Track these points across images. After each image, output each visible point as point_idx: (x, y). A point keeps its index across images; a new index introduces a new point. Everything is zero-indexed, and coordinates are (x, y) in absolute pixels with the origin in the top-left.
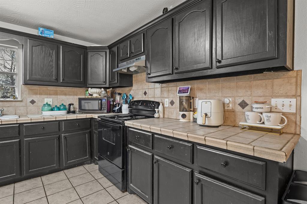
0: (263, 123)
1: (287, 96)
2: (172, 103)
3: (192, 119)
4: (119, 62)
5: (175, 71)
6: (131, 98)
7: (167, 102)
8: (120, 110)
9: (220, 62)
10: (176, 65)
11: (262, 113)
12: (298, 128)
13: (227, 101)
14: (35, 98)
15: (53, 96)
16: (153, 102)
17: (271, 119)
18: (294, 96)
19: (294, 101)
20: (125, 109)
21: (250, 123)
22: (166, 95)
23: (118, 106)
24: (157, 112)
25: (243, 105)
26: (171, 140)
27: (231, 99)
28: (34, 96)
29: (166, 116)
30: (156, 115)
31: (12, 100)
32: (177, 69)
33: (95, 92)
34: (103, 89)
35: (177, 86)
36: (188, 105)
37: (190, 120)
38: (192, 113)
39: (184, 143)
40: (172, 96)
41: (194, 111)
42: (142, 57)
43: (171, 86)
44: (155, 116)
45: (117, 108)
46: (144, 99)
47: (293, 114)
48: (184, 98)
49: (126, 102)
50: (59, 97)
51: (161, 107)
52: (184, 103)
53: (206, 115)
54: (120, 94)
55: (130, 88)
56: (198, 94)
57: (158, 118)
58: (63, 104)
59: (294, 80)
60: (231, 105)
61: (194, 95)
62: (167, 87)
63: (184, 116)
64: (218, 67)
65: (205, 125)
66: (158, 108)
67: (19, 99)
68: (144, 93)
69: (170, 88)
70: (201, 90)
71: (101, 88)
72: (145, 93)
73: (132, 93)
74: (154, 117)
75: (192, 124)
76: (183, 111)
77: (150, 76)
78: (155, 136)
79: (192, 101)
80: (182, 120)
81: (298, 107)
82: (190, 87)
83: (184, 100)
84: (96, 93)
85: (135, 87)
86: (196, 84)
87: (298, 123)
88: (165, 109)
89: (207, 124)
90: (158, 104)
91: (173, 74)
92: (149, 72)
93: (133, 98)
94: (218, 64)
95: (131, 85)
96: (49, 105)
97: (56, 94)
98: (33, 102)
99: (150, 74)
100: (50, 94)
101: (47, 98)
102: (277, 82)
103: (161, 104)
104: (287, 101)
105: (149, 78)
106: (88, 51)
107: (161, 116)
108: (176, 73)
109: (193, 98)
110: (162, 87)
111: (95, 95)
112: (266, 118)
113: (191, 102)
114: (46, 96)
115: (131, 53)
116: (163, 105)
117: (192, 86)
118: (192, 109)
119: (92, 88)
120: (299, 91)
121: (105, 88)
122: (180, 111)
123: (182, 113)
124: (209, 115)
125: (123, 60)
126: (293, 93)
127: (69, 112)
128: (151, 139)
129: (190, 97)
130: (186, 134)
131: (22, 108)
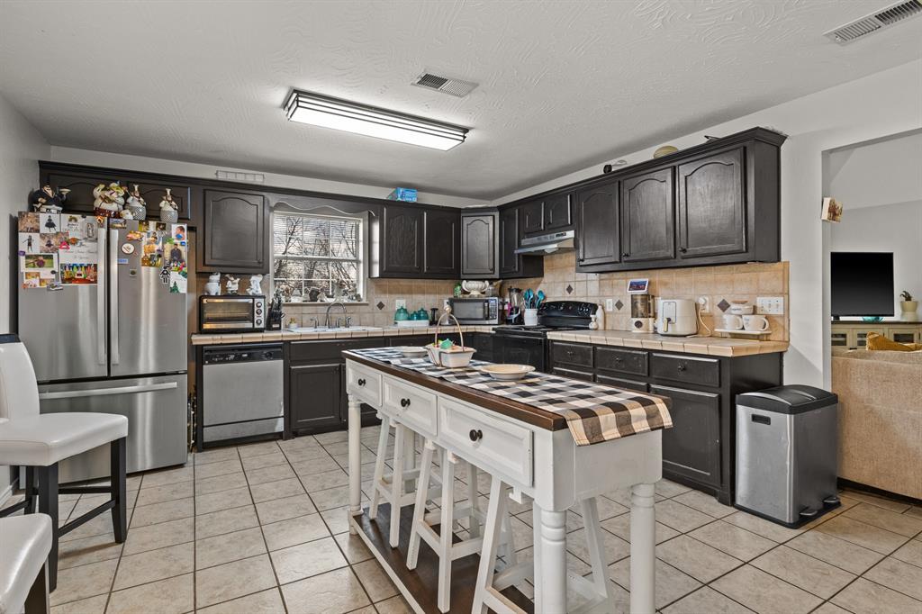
0: (743, 328)
1: (774, 294)
2: (619, 305)
3: (651, 329)
4: (522, 236)
5: (625, 259)
6: (541, 298)
7: (610, 304)
8: (520, 320)
9: (684, 251)
10: (626, 251)
11: (741, 316)
12: (786, 334)
13: (701, 301)
14: (384, 299)
15: (408, 296)
16: (586, 304)
17: (750, 322)
18: (782, 294)
19: (781, 299)
20: (531, 318)
21: (729, 329)
22: (607, 291)
23: (517, 312)
24: (593, 320)
25: (724, 306)
26: (620, 350)
27: (707, 299)
28: (382, 296)
29: (608, 327)
30: (592, 325)
31: (356, 302)
32: (627, 255)
33: (473, 287)
34: (487, 283)
35: (627, 279)
36: (646, 308)
37: (648, 330)
38: (651, 320)
39: (637, 352)
40: (619, 294)
41: (655, 316)
42: (568, 233)
43: (618, 277)
44: (590, 327)
45: (515, 316)
46: (566, 300)
47: (780, 316)
48: (639, 298)
49: (532, 305)
50: (414, 296)
51: (599, 313)
52: (639, 305)
53: (669, 320)
54: (519, 291)
55: (538, 279)
56: (661, 291)
57: (596, 329)
58: (422, 310)
59: (780, 274)
60: (707, 307)
61: (655, 292)
62: (610, 279)
63: (639, 324)
64: (683, 258)
65: (668, 333)
66: (595, 314)
67: (364, 301)
68: (567, 289)
69: (615, 281)
70: (666, 284)
71: (483, 280)
72: (570, 289)
73: (541, 287)
74: (588, 329)
75: (651, 336)
76: (637, 317)
77: (582, 263)
78: (599, 348)
79: (651, 301)
80: (636, 331)
81: (786, 307)
82: (647, 280)
83: (639, 301)
84: (477, 289)
85: (548, 277)
86: (658, 276)
87: (786, 327)
88: (607, 315)
89: (670, 332)
90: (594, 307)
91: (620, 262)
92: (581, 257)
93: (545, 298)
94: (682, 254)
95: (541, 275)
96: (405, 311)
97: (410, 292)
98: (381, 306)
99: (583, 260)
100: (403, 293)
101: (399, 298)
102: (763, 275)
103: (600, 307)
104: (774, 300)
105: (581, 266)
106: (462, 215)
107: (601, 326)
108: (625, 262)
109: (653, 297)
110: (600, 280)
111: (475, 293)
112: (745, 322)
113: (649, 304)
114: (397, 296)
115: (547, 223)
116: (603, 308)
117: (652, 279)
118: (652, 314)
119: (467, 280)
120: (786, 287)
121: (491, 281)
122: (632, 317)
123: (635, 320)
124: (673, 319)
125: (530, 234)
126: (780, 290)
127: (433, 323)
128: (591, 352)
129: (647, 295)
130: (639, 341)
131: (367, 315)
